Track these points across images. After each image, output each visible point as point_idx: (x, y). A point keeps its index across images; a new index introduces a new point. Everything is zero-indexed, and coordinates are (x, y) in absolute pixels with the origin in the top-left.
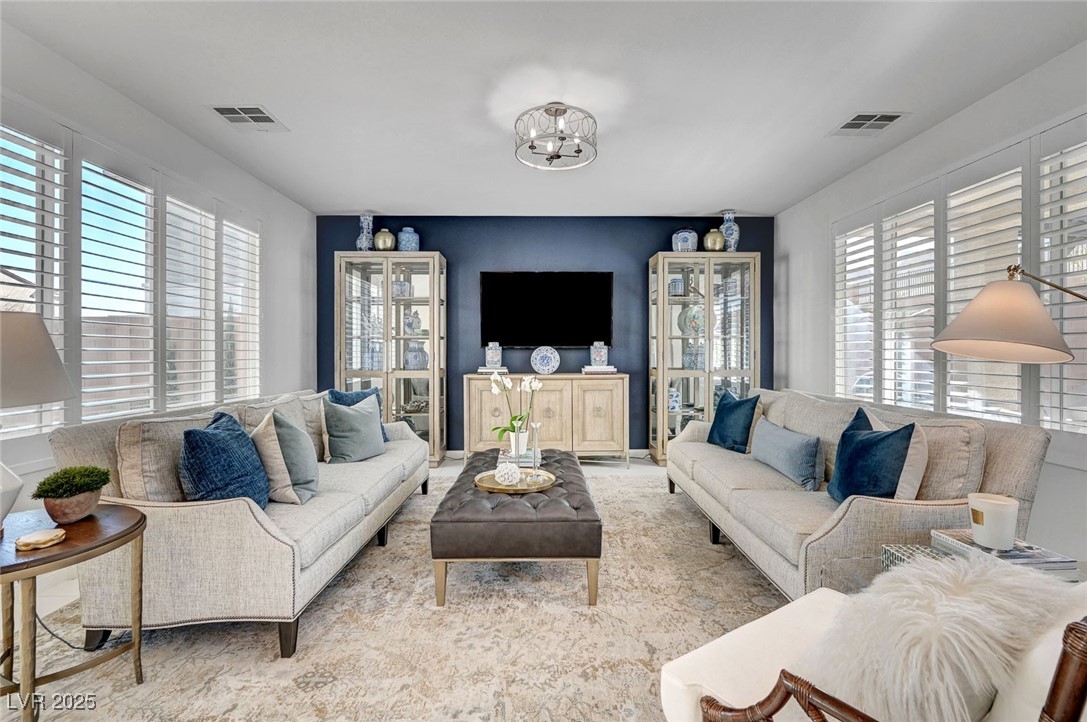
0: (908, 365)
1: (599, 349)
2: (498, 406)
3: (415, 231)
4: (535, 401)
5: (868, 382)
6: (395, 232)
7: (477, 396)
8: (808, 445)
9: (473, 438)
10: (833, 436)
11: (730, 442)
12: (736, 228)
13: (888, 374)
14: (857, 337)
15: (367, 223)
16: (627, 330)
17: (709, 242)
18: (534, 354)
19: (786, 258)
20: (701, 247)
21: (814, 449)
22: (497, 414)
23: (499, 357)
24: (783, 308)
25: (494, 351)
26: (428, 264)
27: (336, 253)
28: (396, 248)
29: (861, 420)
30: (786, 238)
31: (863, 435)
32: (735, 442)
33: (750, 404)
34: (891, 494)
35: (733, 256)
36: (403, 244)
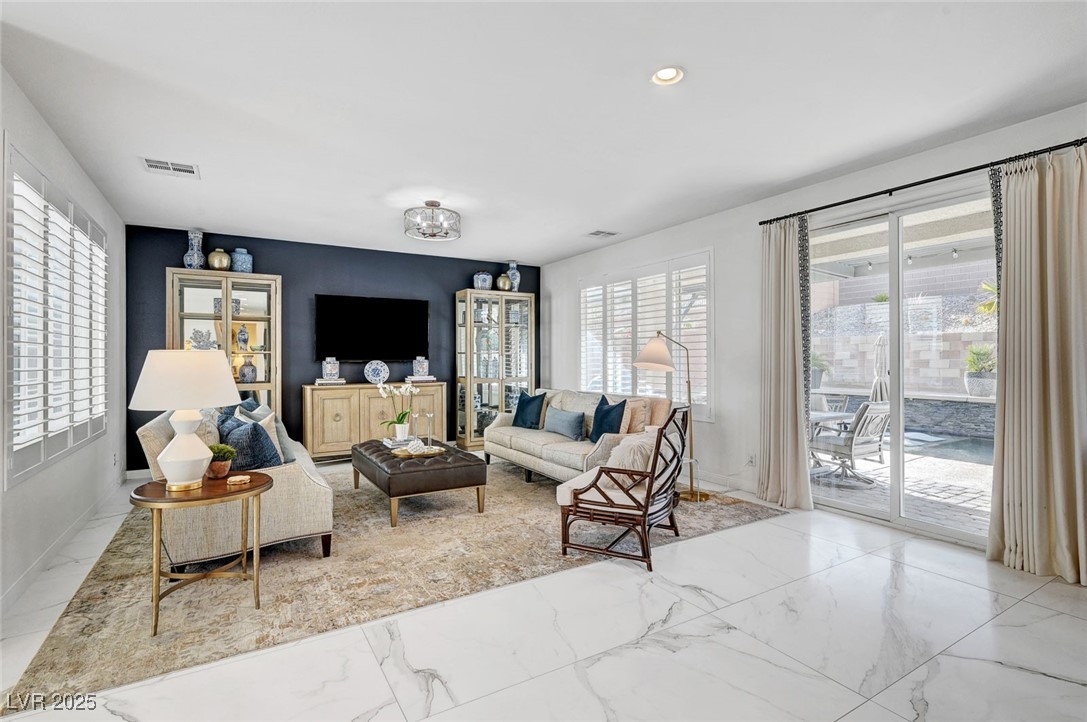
0: (619, 373)
1: (421, 365)
2: (339, 412)
3: (249, 253)
4: (372, 406)
5: (599, 383)
6: (229, 252)
7: (320, 405)
8: (579, 417)
9: (316, 441)
10: (590, 412)
11: (529, 424)
12: (518, 274)
13: (610, 378)
14: (593, 355)
15: (196, 240)
16: (439, 347)
17: (501, 283)
18: (367, 367)
19: (549, 298)
20: (495, 287)
21: (582, 419)
22: (338, 418)
23: (337, 370)
24: (547, 333)
25: (331, 366)
26: (270, 285)
27: (168, 269)
28: (231, 269)
29: (604, 400)
30: (548, 282)
31: (606, 407)
32: (532, 423)
33: (541, 399)
34: (618, 432)
35: (515, 295)
36: (238, 266)
